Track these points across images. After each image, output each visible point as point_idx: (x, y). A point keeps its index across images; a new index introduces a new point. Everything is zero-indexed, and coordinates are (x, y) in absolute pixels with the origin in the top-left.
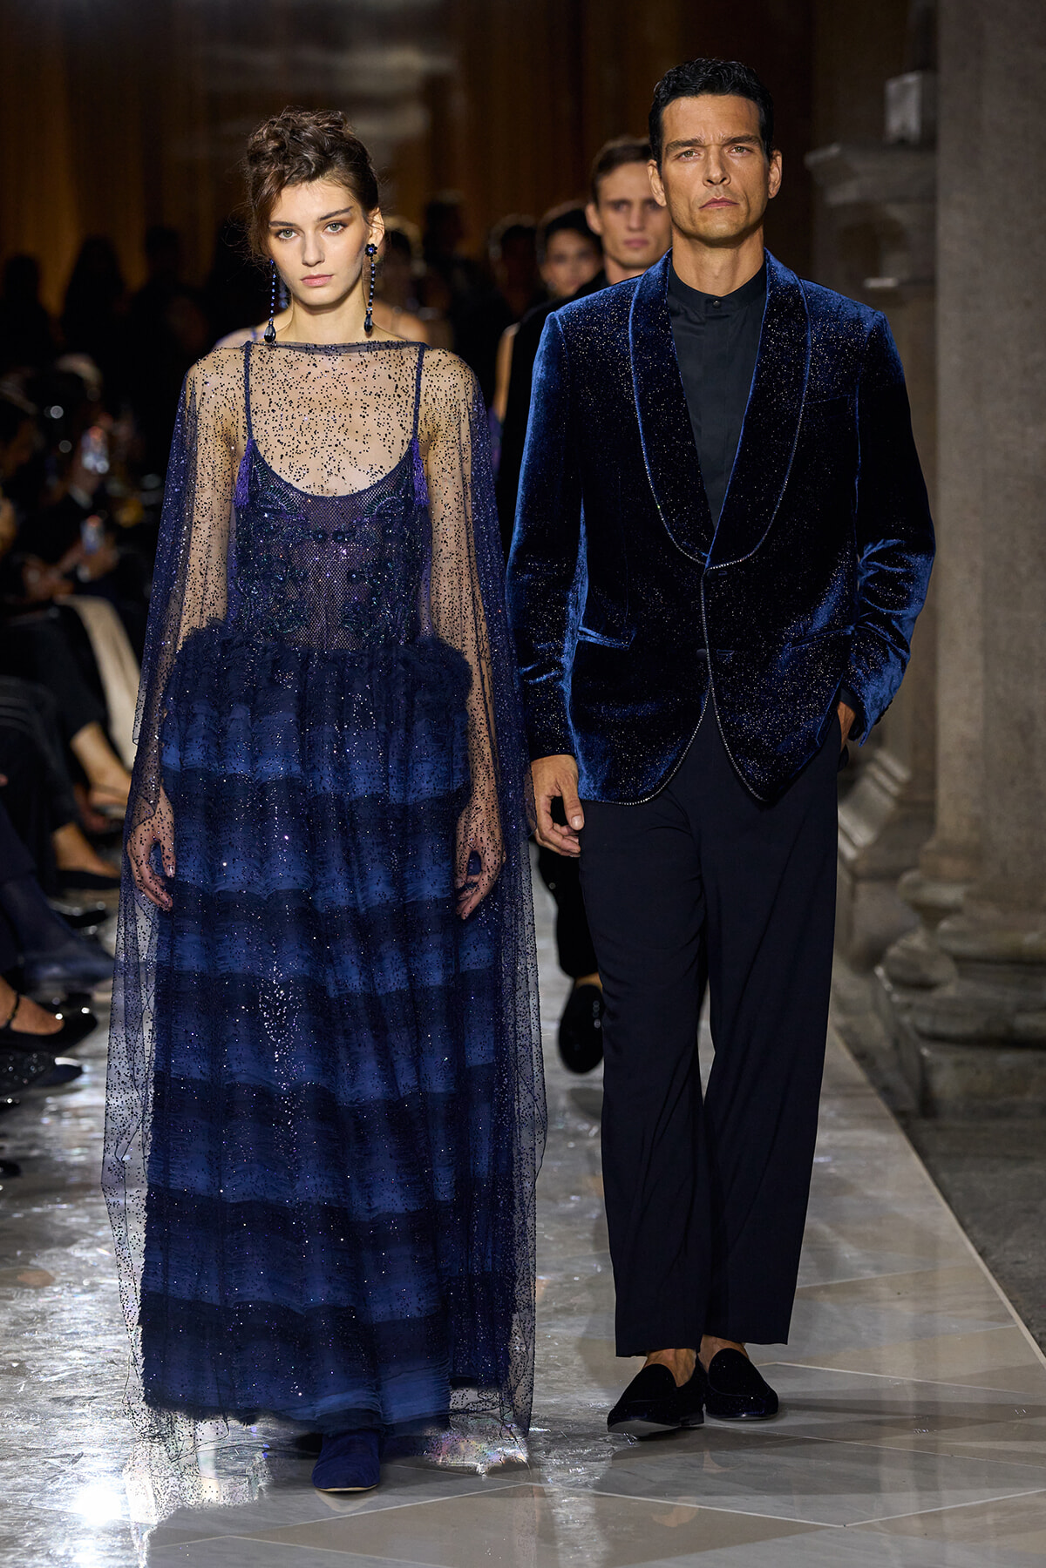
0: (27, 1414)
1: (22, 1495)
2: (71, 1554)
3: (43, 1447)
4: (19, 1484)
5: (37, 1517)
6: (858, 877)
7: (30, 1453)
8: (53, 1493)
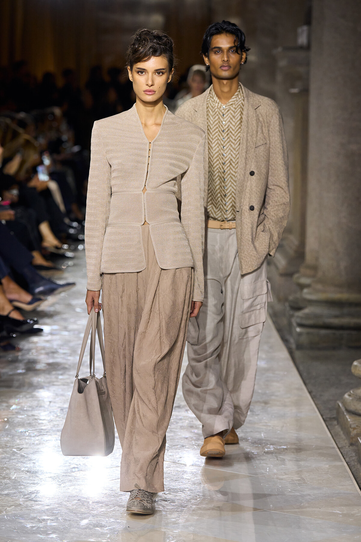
0: (7, 435)
1: (4, 460)
2: (16, 479)
3: (12, 445)
4: (3, 456)
5: (7, 467)
6: (282, 275)
7: (7, 447)
8: (13, 459)
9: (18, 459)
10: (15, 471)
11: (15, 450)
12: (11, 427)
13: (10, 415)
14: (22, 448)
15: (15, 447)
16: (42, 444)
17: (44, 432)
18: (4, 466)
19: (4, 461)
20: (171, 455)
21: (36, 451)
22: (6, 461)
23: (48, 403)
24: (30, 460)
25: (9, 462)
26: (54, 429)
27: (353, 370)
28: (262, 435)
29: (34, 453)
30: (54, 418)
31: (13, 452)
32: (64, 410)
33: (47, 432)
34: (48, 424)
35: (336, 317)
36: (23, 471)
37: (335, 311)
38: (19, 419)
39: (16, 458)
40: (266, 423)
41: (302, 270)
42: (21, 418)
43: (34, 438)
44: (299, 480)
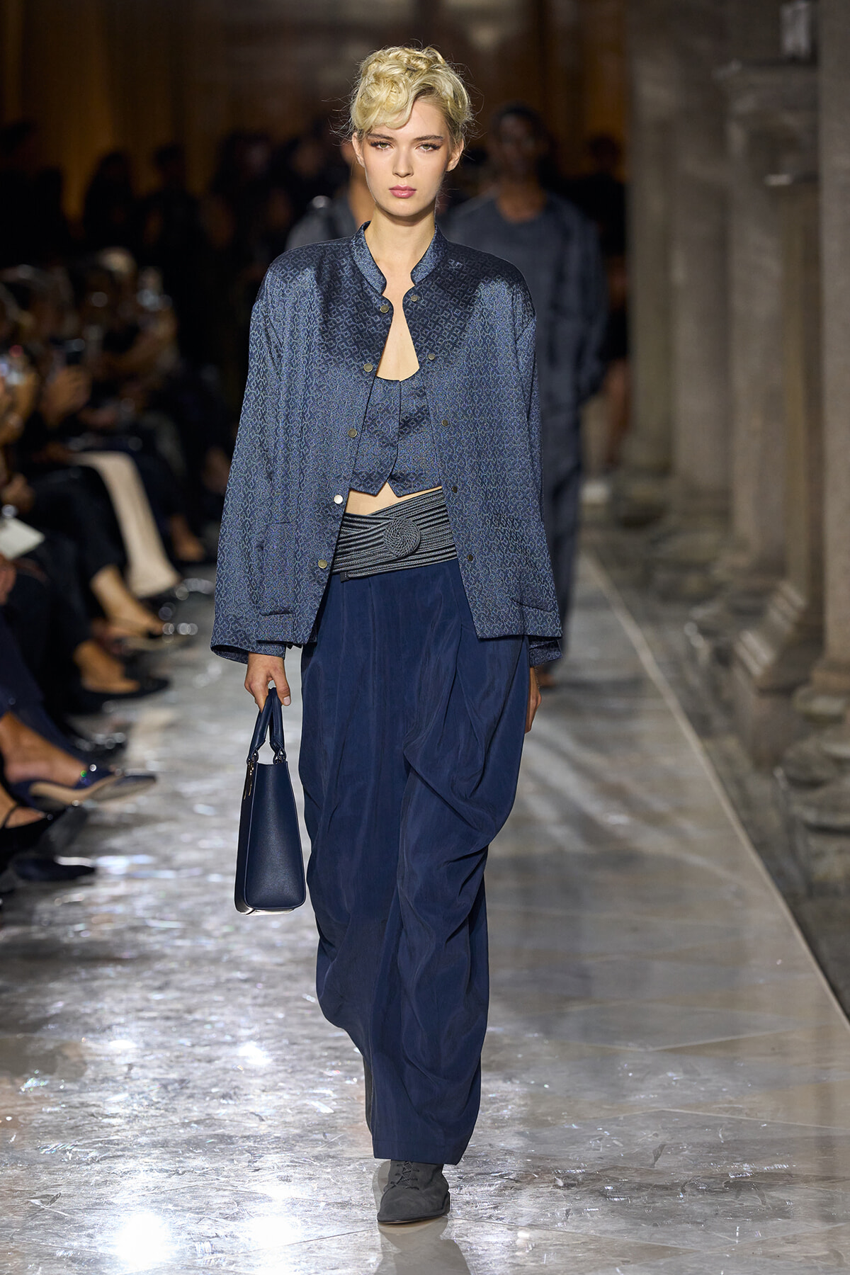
0: (15, 1161)
1: (6, 1231)
3: (27, 1189)
4: (4, 1221)
5: (17, 1249)
6: (763, 692)
7: (15, 1194)
8: (32, 1229)
9: (47, 1227)
10: (37, 1260)
11: (37, 1202)
12: (23, 1139)
13: (21, 1106)
14: (57, 1197)
15: (38, 1194)
16: (112, 1182)
17: (118, 1150)
18: (7, 1248)
19: (9, 1234)
20: (468, 1202)
21: (96, 1204)
22: (14, 1234)
23: (125, 1069)
24: (81, 1228)
25: (21, 1237)
26: (143, 1140)
28: (720, 1136)
29: (90, 1208)
30: (141, 1109)
31: (31, 1207)
32: (170, 1088)
33: (123, 1150)
34: (127, 1127)
36: (60, 1259)
38: (45, 1117)
39: (42, 1224)
40: (730, 1102)
42: (50, 1113)
43: (89, 1167)
44: (826, 1258)
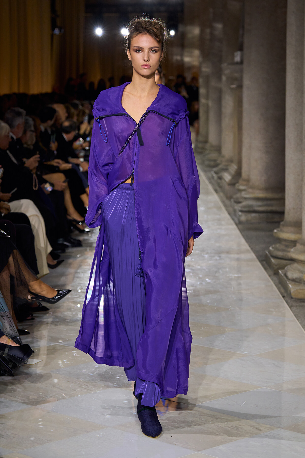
6: (229, 185)
27: (274, 234)
35: (260, 206)
37: (260, 203)
41: (241, 182)
